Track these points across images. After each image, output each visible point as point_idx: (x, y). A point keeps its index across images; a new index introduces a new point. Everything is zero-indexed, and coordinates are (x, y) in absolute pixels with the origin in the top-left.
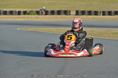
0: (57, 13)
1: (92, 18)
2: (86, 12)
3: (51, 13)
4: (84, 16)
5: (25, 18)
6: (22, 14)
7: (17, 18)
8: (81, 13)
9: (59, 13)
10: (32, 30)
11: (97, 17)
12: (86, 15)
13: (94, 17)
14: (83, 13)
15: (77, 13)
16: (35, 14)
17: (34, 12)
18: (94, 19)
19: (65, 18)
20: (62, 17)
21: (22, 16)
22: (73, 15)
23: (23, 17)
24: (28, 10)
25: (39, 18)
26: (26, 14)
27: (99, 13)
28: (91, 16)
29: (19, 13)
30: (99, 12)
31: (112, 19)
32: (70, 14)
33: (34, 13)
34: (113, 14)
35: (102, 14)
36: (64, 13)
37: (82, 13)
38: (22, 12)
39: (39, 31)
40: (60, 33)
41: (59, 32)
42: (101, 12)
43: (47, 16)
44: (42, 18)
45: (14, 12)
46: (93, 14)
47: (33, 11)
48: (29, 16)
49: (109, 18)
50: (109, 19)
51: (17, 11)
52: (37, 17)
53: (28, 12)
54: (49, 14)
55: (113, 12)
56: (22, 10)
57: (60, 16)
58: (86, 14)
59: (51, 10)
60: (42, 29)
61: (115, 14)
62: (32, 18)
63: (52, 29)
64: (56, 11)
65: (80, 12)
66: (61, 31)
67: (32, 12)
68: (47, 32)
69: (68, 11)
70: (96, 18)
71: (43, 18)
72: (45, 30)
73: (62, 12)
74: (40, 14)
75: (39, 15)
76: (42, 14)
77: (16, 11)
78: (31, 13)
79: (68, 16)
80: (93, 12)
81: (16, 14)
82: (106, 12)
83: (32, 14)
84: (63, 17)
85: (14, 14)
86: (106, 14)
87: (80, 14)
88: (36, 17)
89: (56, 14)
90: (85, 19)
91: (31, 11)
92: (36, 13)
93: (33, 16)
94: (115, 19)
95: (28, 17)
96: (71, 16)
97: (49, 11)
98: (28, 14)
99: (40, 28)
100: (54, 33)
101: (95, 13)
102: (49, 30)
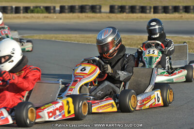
0: (80, 10)
1: (137, 18)
2: (127, 7)
3: (69, 10)
4: (124, 15)
5: (27, 18)
6: (22, 12)
7: (14, 18)
8: (118, 9)
9: (82, 9)
10: (41, 38)
11: (146, 16)
12: (127, 13)
13: (141, 16)
14: (122, 9)
15: (112, 10)
16: (42, 12)
17: (42, 7)
18: (141, 19)
19: (93, 17)
20: (88, 17)
21: (22, 15)
22: (106, 13)
23: (24, 17)
24: (31, 5)
25: (51, 18)
26: (29, 11)
27: (147, 10)
28: (135, 15)
29: (17, 10)
30: (148, 8)
31: (170, 18)
32: (100, 12)
33: (42, 10)
34: (171, 11)
35: (152, 10)
36: (90, 10)
37: (120, 10)
38: (22, 8)
39: (53, 39)
40: (90, 43)
41: (88, 42)
42: (151, 7)
43: (63, 15)
44: (55, 17)
45: (9, 8)
46: (137, 11)
47: (40, 7)
48: (33, 15)
49: (165, 17)
50: (165, 19)
51: (14, 7)
52: (47, 17)
53: (32, 8)
54: (67, 11)
55: (170, 8)
56: (22, 5)
57: (84, 14)
58: (127, 11)
59: (70, 5)
60: (58, 35)
61: (173, 10)
62: (38, 18)
63: (75, 37)
64: (77, 7)
65: (116, 7)
66: (90, 39)
67: (39, 9)
68: (69, 41)
69: (98, 7)
70: (143, 18)
71: (57, 18)
72: (63, 37)
73: (88, 7)
74: (52, 11)
75: (50, 13)
76: (55, 12)
77: (12, 7)
78: (36, 10)
79: (99, 15)
80: (138, 8)
81: (12, 13)
82: (160, 8)
83: (38, 12)
84: (90, 17)
85: (9, 12)
86: (160, 11)
87: (116, 11)
88: (45, 17)
89: (77, 11)
90: (126, 19)
91: (37, 7)
92: (44, 10)
93: (39, 15)
94: (175, 18)
95: (33, 17)
96: (102, 15)
97: (67, 7)
98: (32, 12)
99: (56, 35)
100: (80, 43)
101: (141, 10)
102: (70, 37)
